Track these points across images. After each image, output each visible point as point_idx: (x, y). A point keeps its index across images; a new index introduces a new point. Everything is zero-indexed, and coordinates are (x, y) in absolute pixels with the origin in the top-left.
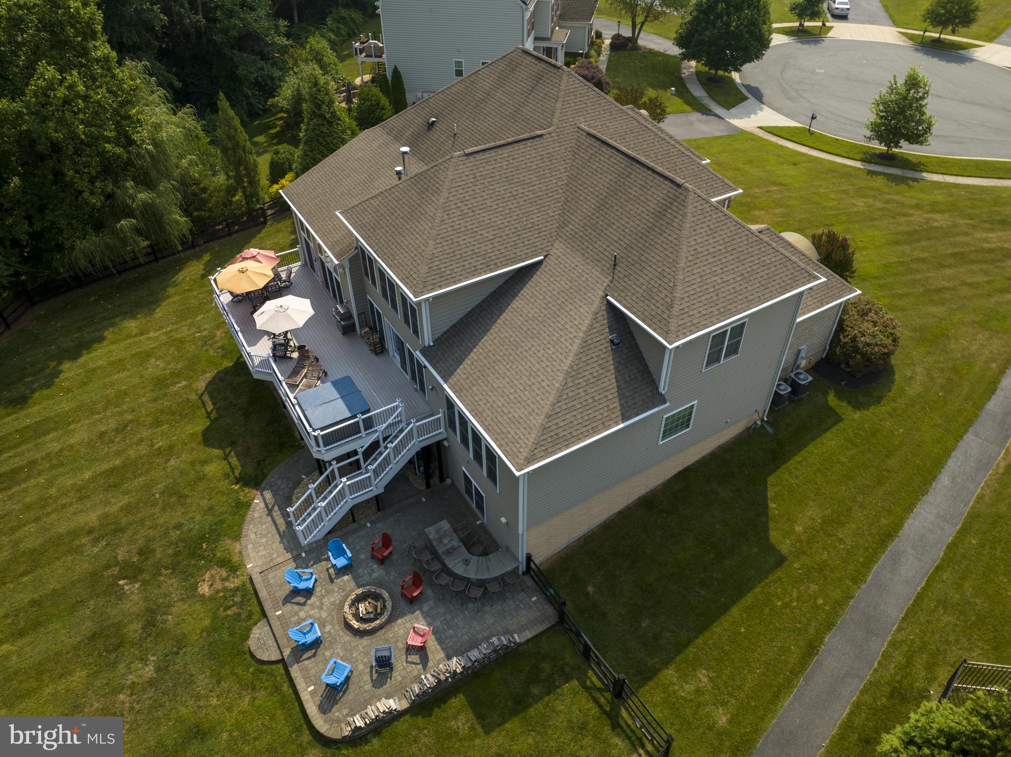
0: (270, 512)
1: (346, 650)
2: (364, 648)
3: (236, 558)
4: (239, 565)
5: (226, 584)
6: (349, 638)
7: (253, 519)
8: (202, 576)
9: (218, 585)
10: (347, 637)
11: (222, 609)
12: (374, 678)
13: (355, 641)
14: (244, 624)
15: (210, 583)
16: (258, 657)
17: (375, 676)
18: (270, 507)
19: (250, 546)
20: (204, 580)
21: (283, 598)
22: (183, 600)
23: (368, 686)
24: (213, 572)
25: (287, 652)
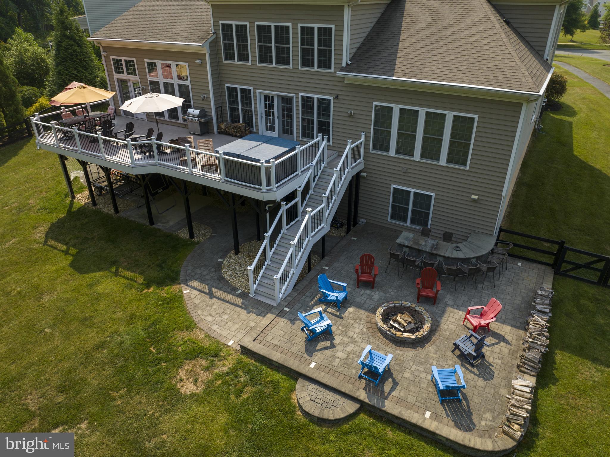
0: (211, 295)
1: (421, 363)
2: (436, 353)
3: (207, 344)
4: (217, 347)
5: (216, 371)
6: (412, 353)
7: (195, 306)
8: (175, 377)
9: (205, 376)
10: (409, 353)
11: (232, 397)
12: (478, 373)
13: (421, 353)
14: (277, 398)
15: (191, 379)
16: (331, 418)
17: (475, 370)
18: (207, 291)
19: (215, 327)
20: (181, 380)
21: (303, 350)
22: (167, 411)
23: (481, 382)
24: (186, 367)
25: (363, 395)
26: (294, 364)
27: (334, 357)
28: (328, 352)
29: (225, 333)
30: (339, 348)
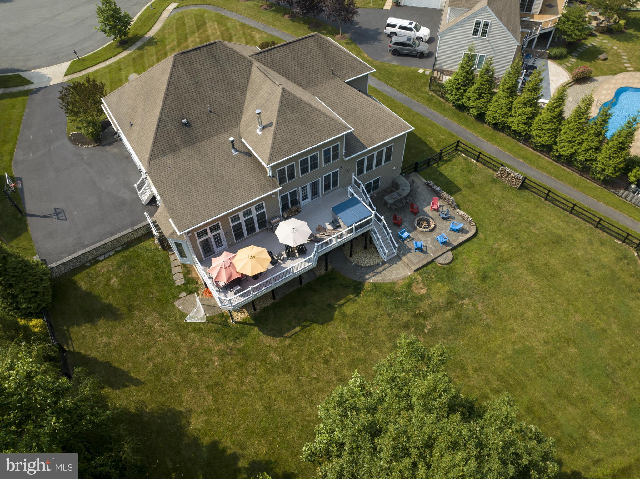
0: (377, 273)
2: (440, 224)
3: (407, 281)
4: (409, 278)
5: (420, 281)
6: (437, 229)
8: (417, 294)
9: (421, 285)
11: (433, 280)
13: (438, 227)
14: (438, 269)
15: (420, 289)
16: (452, 258)
19: (399, 276)
20: (419, 292)
21: (424, 254)
24: (414, 290)
25: (449, 248)
26: (430, 259)
27: (431, 248)
28: (428, 249)
29: (403, 274)
30: (427, 245)
